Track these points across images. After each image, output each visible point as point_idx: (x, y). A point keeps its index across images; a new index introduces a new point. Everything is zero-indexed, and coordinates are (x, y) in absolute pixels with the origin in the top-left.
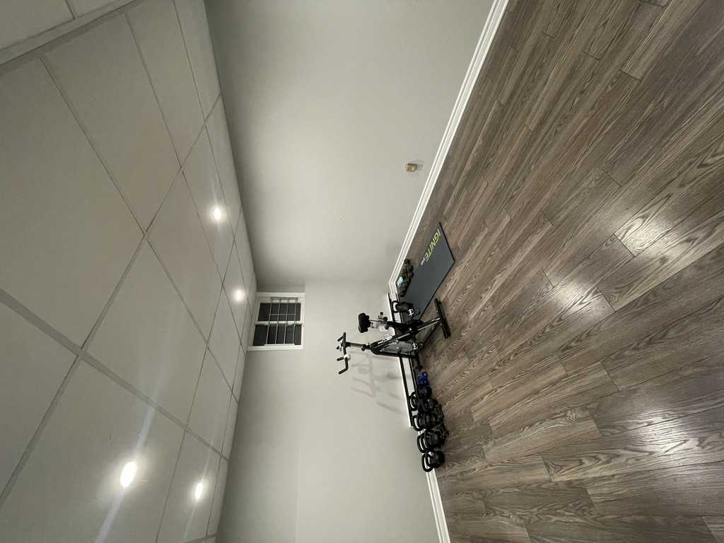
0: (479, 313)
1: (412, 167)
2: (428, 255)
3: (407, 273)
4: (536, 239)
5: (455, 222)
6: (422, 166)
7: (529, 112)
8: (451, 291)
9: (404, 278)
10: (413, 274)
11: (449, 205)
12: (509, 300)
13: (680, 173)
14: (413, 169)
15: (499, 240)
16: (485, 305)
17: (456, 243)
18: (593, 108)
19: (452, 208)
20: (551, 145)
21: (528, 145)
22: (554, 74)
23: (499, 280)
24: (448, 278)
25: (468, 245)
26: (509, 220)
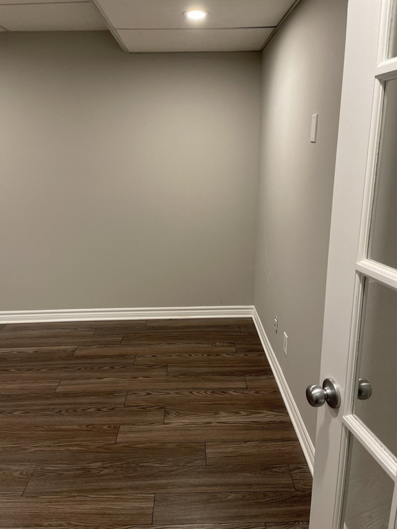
18: (88, 426)
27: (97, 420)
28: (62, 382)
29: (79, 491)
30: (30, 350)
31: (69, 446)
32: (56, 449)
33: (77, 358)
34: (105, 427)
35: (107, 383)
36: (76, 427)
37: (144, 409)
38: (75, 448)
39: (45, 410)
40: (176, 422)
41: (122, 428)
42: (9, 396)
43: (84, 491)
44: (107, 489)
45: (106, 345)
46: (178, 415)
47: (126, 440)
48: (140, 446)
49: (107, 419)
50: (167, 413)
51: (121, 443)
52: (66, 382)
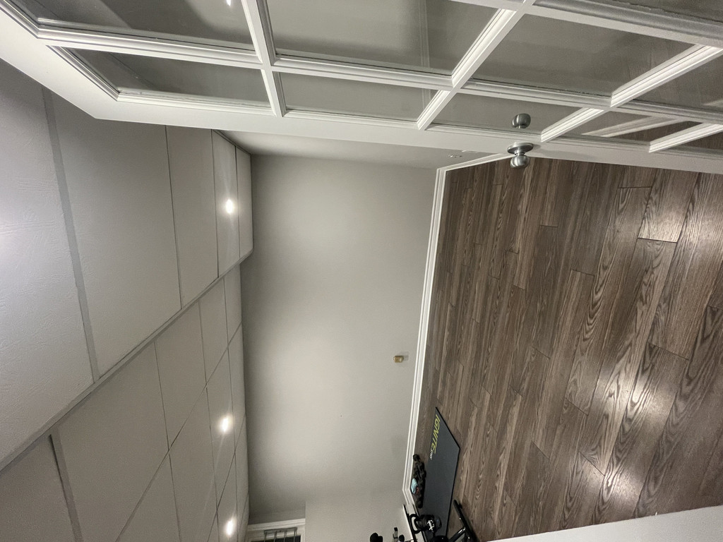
0: (501, 510)
1: (399, 358)
3: (418, 472)
5: (448, 405)
6: (407, 356)
7: (472, 311)
8: (466, 487)
9: (417, 480)
10: (425, 472)
11: (440, 389)
12: (520, 484)
13: (576, 346)
14: (400, 360)
15: (488, 416)
16: (503, 496)
17: (456, 427)
18: (508, 306)
19: (443, 392)
20: (495, 332)
21: (480, 333)
23: (504, 460)
24: (459, 471)
25: (466, 427)
26: (489, 397)
27: (506, 300)
28: (473, 317)
29: (556, 322)
30: (447, 333)
31: (521, 322)
32: (521, 331)
33: (457, 304)
34: (512, 295)
35: (479, 288)
36: (508, 314)
37: (504, 266)
38: (523, 318)
39: (491, 333)
40: (518, 245)
41: (515, 284)
42: (477, 352)
43: (556, 318)
44: (559, 303)
45: (451, 284)
46: (514, 241)
47: (525, 283)
48: (531, 274)
49: (506, 293)
50: (511, 250)
51: (526, 286)
52: (473, 315)
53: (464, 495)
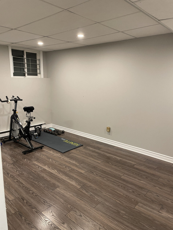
0: (37, 165)
1: (109, 130)
2: (66, 141)
3: (57, 132)
4: (73, 183)
5: (82, 152)
6: (110, 135)
7: (129, 176)
8: (47, 153)
9: (54, 131)
10: (56, 135)
11: (91, 149)
12: (45, 176)
15: (74, 170)
16: (42, 167)
17: (72, 153)
19: (90, 150)
20: (114, 184)
21: (115, 176)
22: (142, 182)
23: (54, 172)
24: (54, 151)
25: (72, 158)
26: (83, 172)
28: (125, 175)
31: (117, 199)
33: (134, 168)
34: (133, 200)
37: (153, 202)
40: (164, 214)
46: (168, 212)
50: (162, 208)
51: (137, 210)
53: (45, 151)
